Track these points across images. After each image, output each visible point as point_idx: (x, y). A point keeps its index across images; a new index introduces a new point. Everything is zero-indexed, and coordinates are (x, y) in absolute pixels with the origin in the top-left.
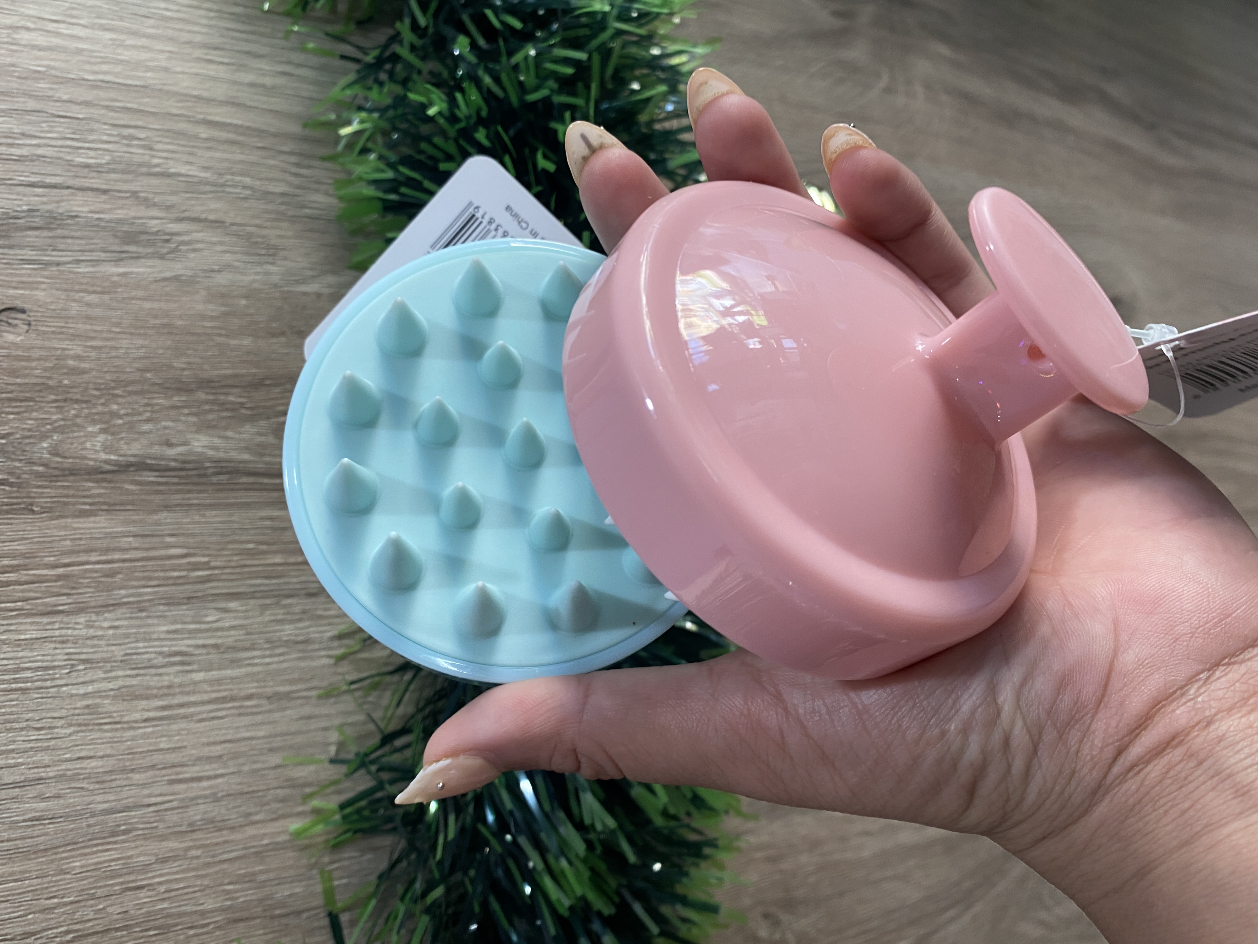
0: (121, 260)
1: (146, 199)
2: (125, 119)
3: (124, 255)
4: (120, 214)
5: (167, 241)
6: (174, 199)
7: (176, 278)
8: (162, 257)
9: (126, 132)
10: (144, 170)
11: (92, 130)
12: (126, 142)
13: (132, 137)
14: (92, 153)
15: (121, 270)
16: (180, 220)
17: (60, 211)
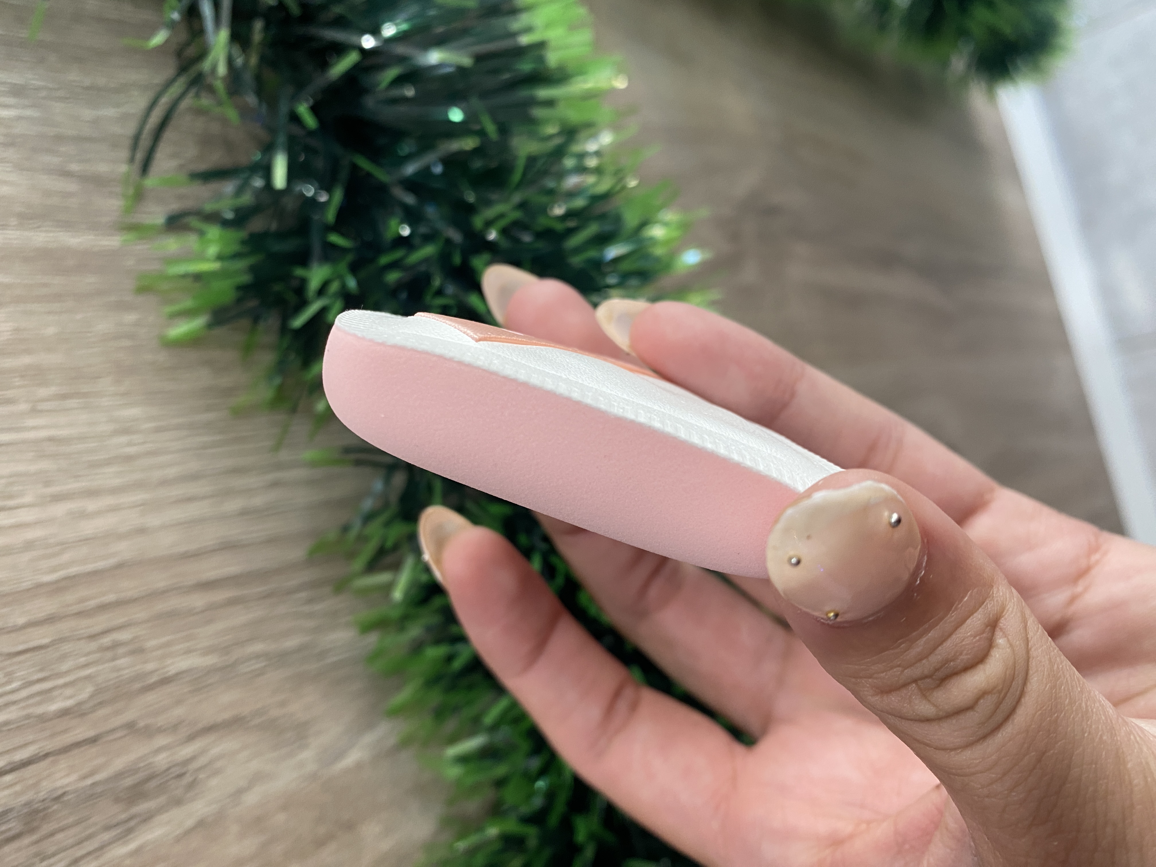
0: (130, 831)
1: (147, 727)
2: (100, 622)
3: (132, 823)
4: (119, 764)
5: (180, 776)
6: (179, 712)
7: (201, 824)
8: (178, 802)
9: (106, 640)
10: (138, 685)
11: (63, 657)
12: (109, 654)
13: (115, 645)
14: (68, 692)
15: (132, 846)
16: (191, 738)
17: (42, 795)
